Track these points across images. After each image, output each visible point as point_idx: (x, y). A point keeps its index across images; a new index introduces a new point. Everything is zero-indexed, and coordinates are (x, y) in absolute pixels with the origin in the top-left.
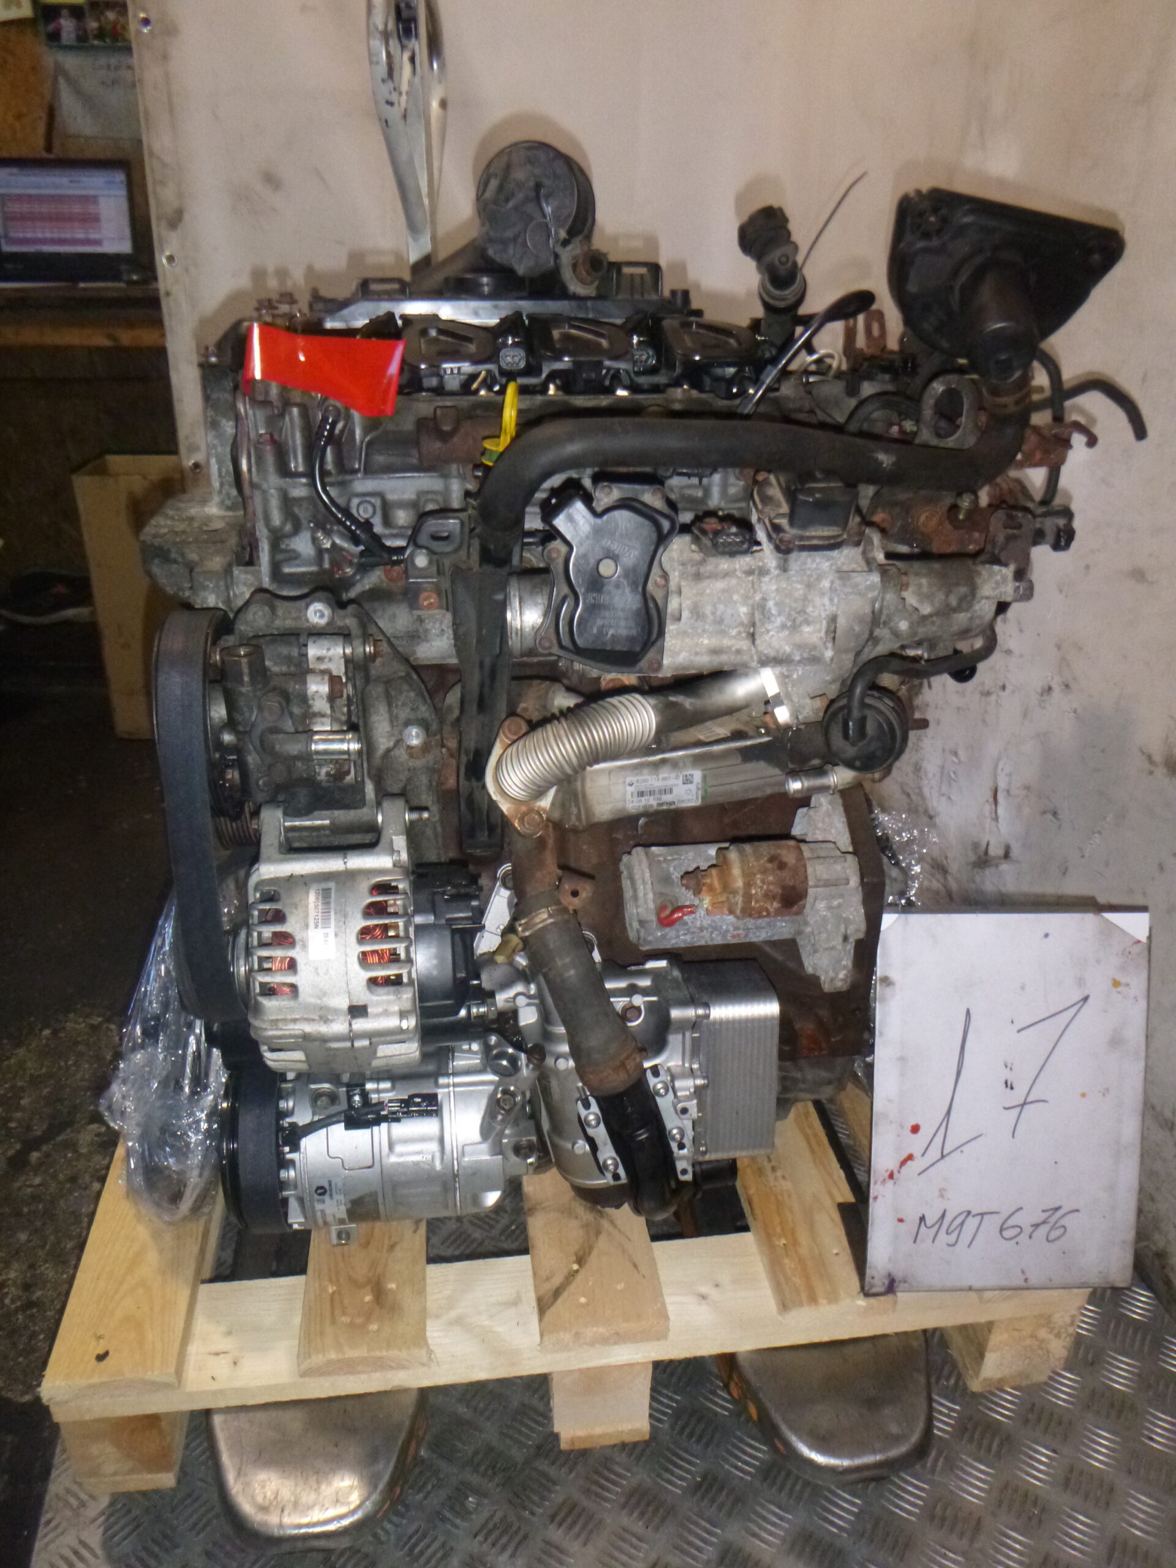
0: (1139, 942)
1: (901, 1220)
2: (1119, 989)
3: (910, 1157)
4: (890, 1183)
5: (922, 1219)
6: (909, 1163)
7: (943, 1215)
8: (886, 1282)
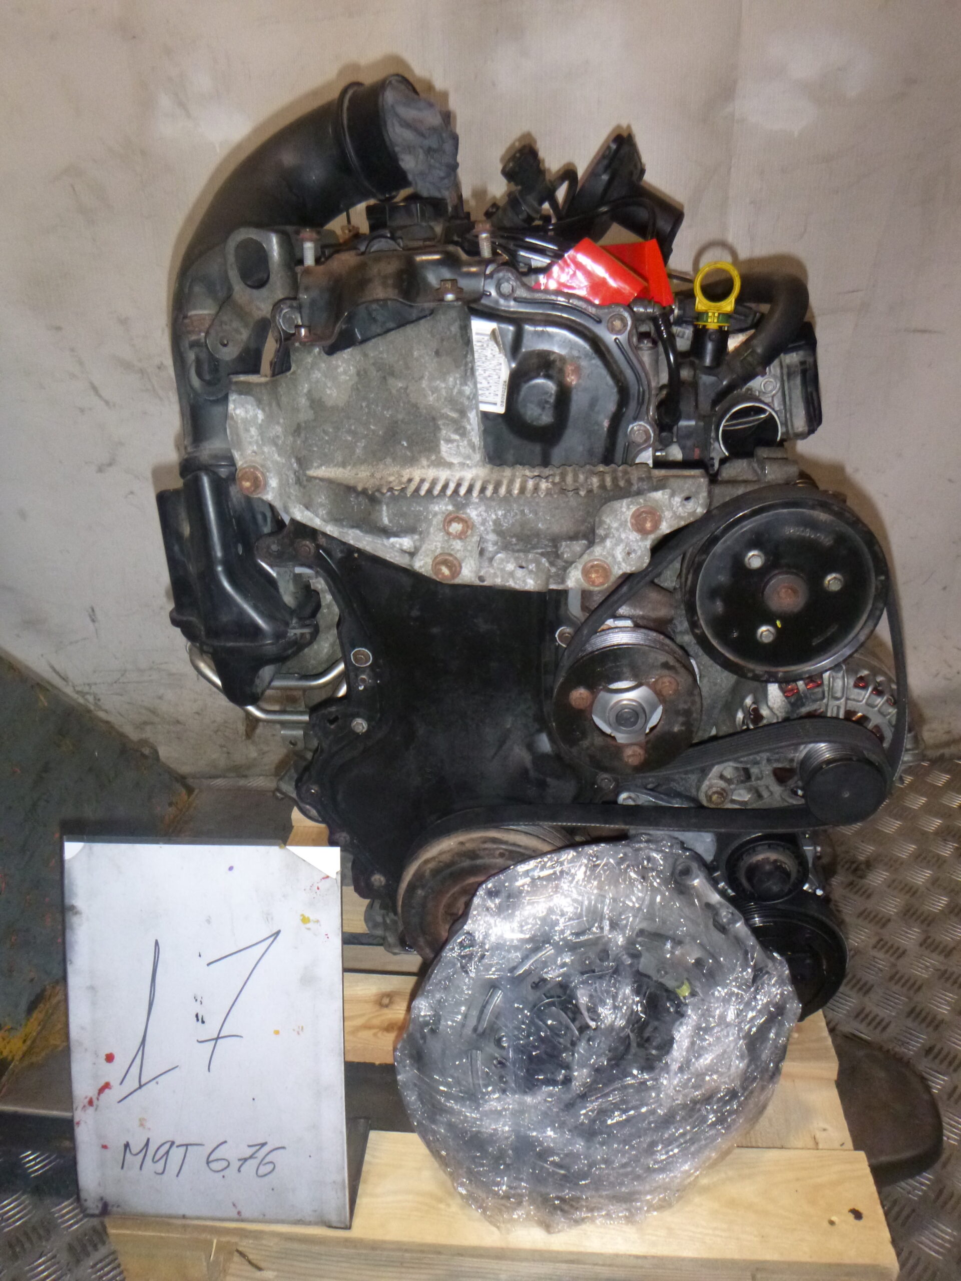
0: (328, 877)
1: (105, 1147)
2: (308, 925)
3: (107, 1086)
4: (91, 1110)
5: (127, 1146)
6: (107, 1091)
7: (147, 1144)
8: (100, 1205)
